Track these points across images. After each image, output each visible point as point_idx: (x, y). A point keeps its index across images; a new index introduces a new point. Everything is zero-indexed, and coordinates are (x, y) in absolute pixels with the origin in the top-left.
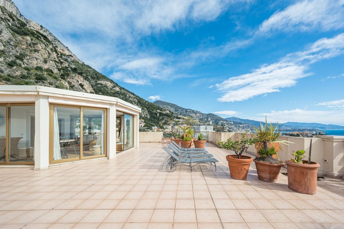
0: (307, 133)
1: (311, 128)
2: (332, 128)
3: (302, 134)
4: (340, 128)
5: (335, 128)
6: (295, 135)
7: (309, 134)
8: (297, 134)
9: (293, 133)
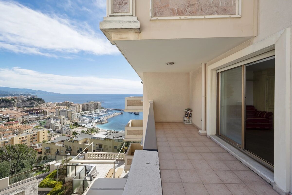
0: (22, 97)
1: (23, 93)
2: (40, 93)
3: (17, 99)
4: (46, 93)
5: (43, 93)
6: (9, 99)
7: (24, 98)
8: (11, 99)
9: (7, 98)
